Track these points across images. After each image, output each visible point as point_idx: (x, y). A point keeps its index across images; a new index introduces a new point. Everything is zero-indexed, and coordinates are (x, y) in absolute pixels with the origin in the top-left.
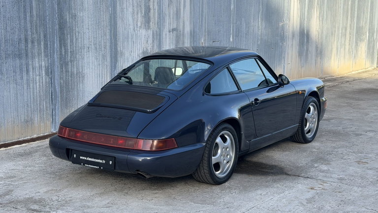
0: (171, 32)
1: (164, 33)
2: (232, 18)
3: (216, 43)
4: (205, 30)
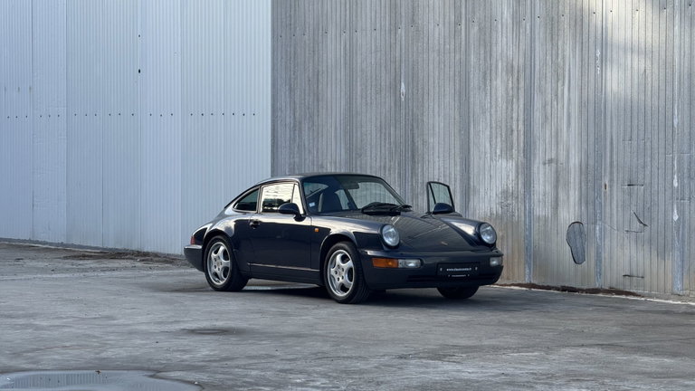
0: (547, 165)
1: (536, 166)
2: (675, 141)
3: (636, 187)
4: (611, 163)
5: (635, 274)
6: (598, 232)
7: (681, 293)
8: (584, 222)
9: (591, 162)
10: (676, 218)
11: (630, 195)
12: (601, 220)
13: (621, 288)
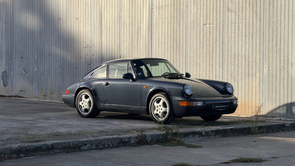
2: (36, 42)
3: (23, 59)
4: (16, 50)
5: (23, 90)
6: (12, 75)
7: (38, 97)
8: (7, 71)
9: (9, 50)
10: (36, 70)
11: (22, 62)
12: (12, 71)
13: (19, 95)
